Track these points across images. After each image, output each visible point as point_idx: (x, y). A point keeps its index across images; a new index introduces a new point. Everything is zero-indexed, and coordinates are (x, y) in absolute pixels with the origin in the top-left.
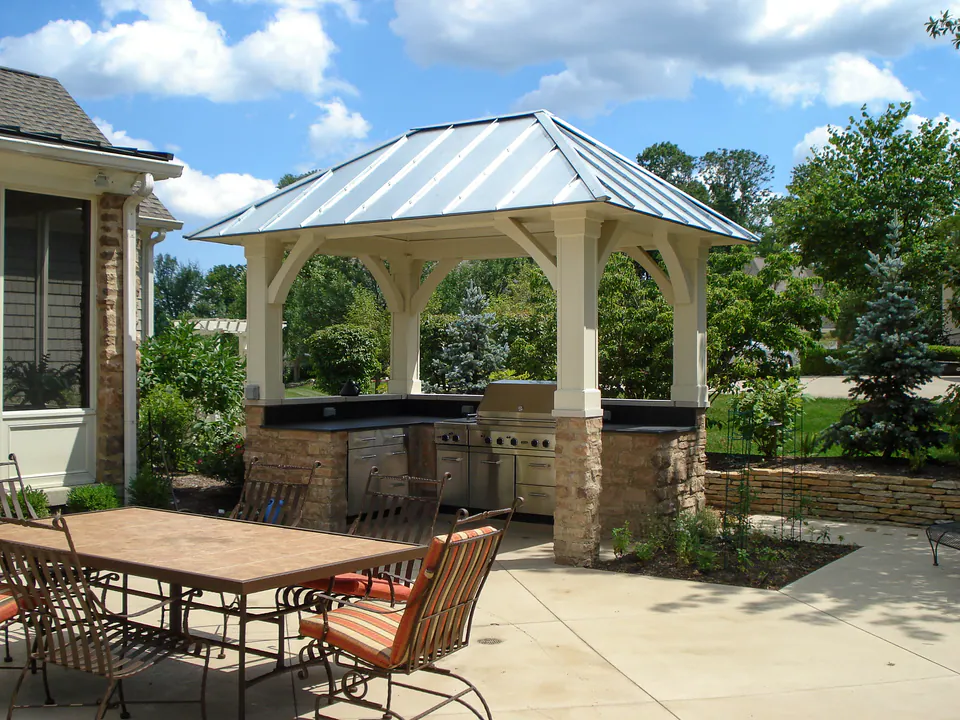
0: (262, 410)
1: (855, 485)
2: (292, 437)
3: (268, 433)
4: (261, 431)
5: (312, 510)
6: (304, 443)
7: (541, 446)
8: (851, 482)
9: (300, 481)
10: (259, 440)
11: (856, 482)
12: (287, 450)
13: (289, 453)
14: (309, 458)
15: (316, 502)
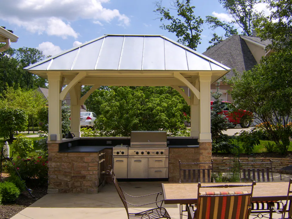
0: (58, 145)
1: (224, 161)
2: (75, 155)
3: (62, 154)
4: (58, 154)
5: (86, 185)
6: (82, 158)
7: (160, 154)
8: (222, 160)
9: (80, 173)
10: (57, 158)
11: (224, 160)
12: (72, 161)
13: (74, 162)
14: (84, 163)
15: (89, 181)
